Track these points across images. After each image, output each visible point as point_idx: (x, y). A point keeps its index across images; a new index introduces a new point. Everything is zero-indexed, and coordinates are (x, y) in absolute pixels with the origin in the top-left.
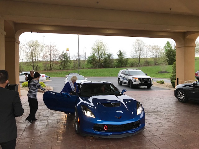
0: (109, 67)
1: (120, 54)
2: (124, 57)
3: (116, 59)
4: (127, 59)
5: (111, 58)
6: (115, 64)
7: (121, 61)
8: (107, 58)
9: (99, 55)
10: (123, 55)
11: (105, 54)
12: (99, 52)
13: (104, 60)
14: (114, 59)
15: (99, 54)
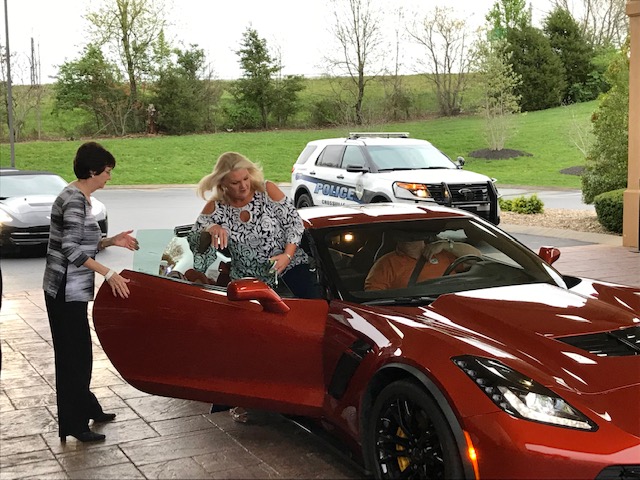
0: (190, 128)
1: (250, 53)
2: (275, 69)
3: (232, 84)
4: (295, 84)
5: (201, 75)
6: (225, 110)
7: (259, 93)
8: (179, 71)
9: (129, 56)
10: (268, 60)
11: (163, 52)
12: (125, 39)
13: (159, 84)
14: (218, 82)
15: (127, 47)
